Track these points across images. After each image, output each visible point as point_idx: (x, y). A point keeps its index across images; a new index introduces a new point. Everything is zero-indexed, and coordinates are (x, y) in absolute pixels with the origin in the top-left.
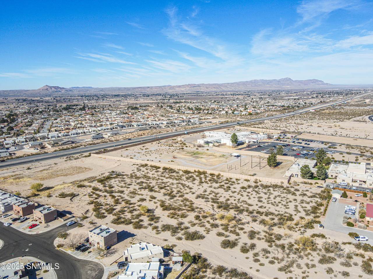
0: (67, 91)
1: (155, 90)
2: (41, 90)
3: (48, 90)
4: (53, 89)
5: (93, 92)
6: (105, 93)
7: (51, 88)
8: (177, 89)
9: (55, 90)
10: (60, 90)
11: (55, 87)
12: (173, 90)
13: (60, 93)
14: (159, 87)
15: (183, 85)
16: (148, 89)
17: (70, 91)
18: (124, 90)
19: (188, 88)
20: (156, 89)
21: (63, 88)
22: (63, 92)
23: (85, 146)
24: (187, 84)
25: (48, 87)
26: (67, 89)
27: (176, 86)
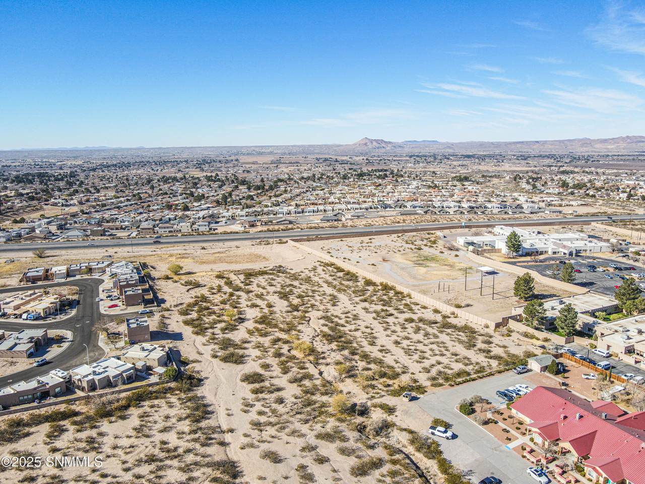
0: (394, 147)
1: (550, 147)
2: (358, 145)
3: (366, 146)
4: (375, 143)
5: (432, 150)
6: (452, 151)
7: (372, 142)
8: (598, 146)
9: (377, 145)
10: (384, 146)
11: (377, 141)
12: (590, 149)
13: (383, 150)
14: (560, 141)
15: (613, 139)
16: (536, 146)
17: (400, 147)
18: (490, 147)
19: (623, 145)
20: (552, 145)
21: (390, 143)
22: (388, 148)
23: (302, 229)
24: (624, 136)
25: (367, 141)
26: (395, 143)
27: (598, 140)
